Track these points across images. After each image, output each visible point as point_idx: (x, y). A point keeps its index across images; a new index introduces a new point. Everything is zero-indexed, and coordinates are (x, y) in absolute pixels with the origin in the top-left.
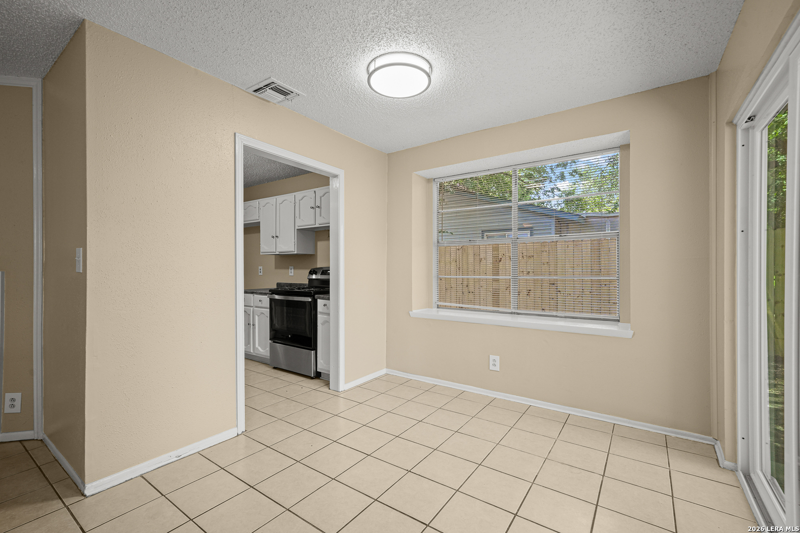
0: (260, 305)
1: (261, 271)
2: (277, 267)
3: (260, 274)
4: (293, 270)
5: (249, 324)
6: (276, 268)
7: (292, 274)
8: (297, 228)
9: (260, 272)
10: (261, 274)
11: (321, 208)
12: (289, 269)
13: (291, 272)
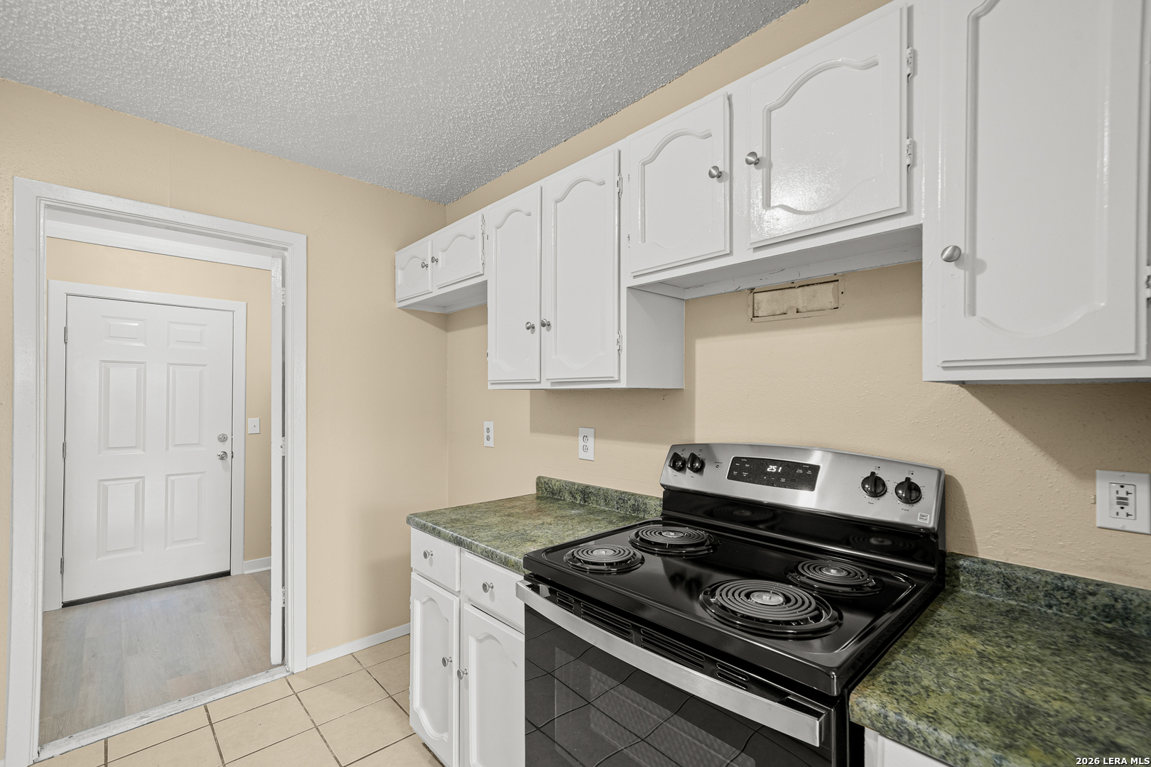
0: (484, 599)
1: (491, 434)
2: (537, 426)
3: (487, 443)
4: (591, 442)
5: (444, 661)
6: (534, 429)
7: (590, 455)
8: (628, 281)
9: (488, 438)
10: (491, 443)
11: (770, 166)
12: (577, 435)
13: (585, 449)
